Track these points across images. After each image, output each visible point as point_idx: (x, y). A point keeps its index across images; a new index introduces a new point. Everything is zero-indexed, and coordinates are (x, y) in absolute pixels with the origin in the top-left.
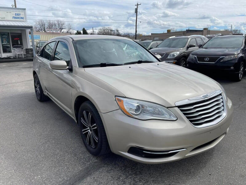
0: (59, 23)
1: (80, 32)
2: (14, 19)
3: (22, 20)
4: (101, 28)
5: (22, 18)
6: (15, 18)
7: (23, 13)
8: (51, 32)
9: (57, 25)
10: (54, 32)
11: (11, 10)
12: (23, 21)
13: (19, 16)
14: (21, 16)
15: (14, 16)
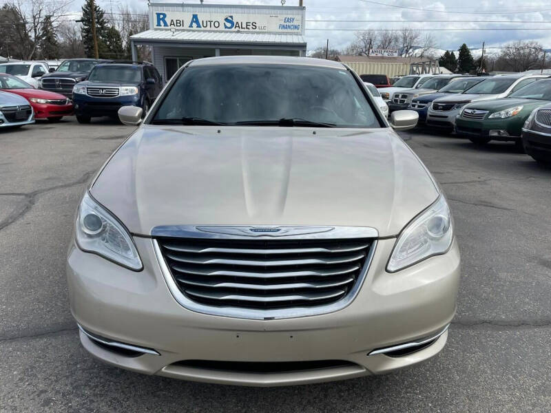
0: (407, 34)
1: (452, 54)
2: (281, 30)
3: (296, 31)
4: (511, 43)
5: (296, 27)
6: (284, 27)
7: (299, 17)
8: (380, 55)
9: (401, 40)
10: (386, 54)
11: (279, 11)
12: (297, 34)
13: (291, 24)
14: (295, 23)
15: (283, 23)
